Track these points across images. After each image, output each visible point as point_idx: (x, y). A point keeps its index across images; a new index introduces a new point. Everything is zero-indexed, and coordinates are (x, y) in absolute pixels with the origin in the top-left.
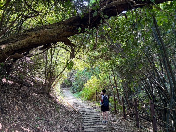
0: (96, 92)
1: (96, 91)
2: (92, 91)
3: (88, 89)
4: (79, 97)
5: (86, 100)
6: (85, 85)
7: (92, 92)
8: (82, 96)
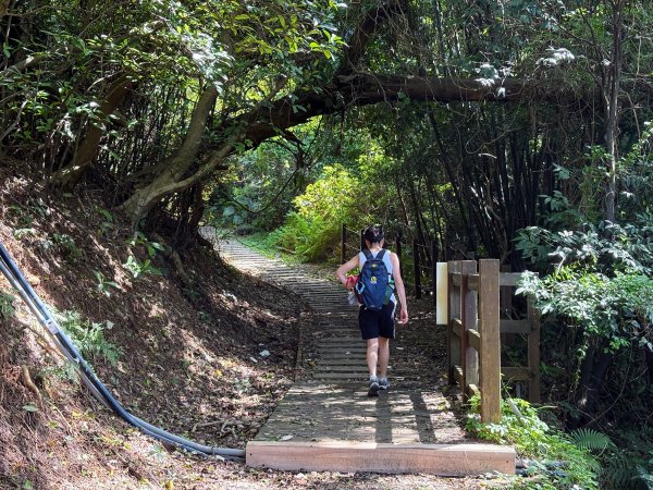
0: (344, 230)
1: (345, 225)
2: (328, 227)
3: (310, 220)
4: (272, 252)
5: (302, 263)
6: (299, 201)
7: (327, 232)
8: (286, 248)
